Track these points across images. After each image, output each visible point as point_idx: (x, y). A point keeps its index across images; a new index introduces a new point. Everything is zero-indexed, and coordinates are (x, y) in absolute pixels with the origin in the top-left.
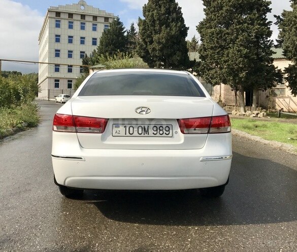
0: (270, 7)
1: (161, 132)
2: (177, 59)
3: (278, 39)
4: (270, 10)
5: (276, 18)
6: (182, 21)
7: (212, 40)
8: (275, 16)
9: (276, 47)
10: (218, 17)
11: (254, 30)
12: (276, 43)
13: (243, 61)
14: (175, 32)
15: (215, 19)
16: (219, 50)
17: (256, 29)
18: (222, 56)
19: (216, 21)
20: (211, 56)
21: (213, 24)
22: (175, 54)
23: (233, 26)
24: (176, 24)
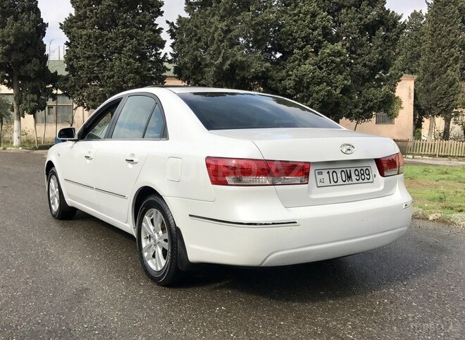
0: (162, 9)
1: (363, 177)
2: (34, 70)
3: (172, 52)
4: (161, 13)
5: (168, 25)
6: (38, 12)
7: (89, 46)
8: (168, 22)
9: (170, 62)
10: (96, 13)
11: (145, 38)
12: (170, 57)
13: (134, 78)
14: (30, 29)
15: (92, 17)
16: (99, 61)
17: (149, 36)
18: (104, 69)
19: (93, 19)
20: (88, 68)
21: (88, 22)
22: (30, 61)
23: (119, 30)
24: (29, 17)
